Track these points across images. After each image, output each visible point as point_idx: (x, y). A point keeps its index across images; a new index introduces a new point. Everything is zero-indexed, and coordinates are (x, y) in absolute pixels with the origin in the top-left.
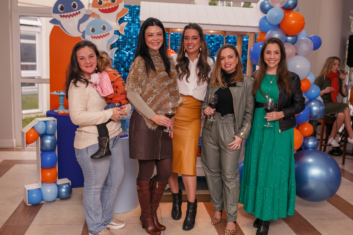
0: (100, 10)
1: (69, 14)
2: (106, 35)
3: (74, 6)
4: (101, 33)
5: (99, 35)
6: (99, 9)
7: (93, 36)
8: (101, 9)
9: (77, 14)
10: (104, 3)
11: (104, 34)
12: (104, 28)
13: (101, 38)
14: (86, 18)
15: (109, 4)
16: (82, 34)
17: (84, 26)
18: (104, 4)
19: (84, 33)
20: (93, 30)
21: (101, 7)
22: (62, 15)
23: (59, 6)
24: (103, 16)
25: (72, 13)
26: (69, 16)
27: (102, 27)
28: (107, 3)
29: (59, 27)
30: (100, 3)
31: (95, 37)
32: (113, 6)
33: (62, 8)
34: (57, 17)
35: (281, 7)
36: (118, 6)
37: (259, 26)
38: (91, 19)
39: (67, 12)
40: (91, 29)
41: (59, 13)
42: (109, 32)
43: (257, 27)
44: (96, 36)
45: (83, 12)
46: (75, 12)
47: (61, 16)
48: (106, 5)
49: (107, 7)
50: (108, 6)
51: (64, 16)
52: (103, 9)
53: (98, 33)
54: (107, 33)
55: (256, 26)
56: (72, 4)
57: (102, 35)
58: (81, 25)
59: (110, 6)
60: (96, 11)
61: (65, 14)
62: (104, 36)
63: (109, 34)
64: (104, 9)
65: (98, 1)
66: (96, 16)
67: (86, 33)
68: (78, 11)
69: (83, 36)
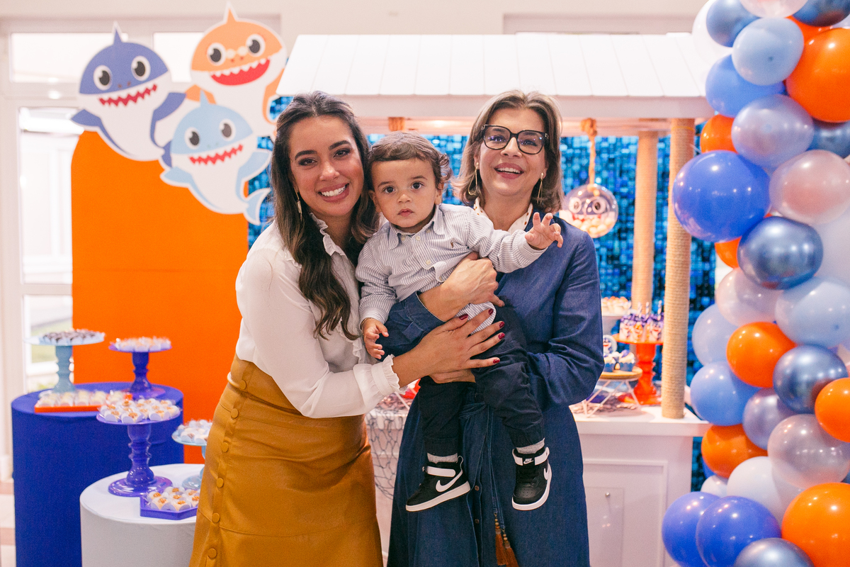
0: (214, 77)
1: (123, 94)
2: (234, 151)
3: (140, 70)
4: (217, 145)
5: (212, 154)
6: (212, 73)
7: (196, 156)
8: (218, 74)
9: (148, 91)
10: (226, 54)
11: (228, 149)
12: (227, 131)
13: (219, 162)
14: (174, 101)
15: (242, 58)
16: (162, 152)
17: (167, 128)
18: (227, 60)
19: (167, 148)
20: (195, 139)
21: (218, 68)
22: (106, 97)
23: (98, 73)
24: (225, 94)
26: (125, 101)
27: (222, 127)
28: (237, 55)
30: (216, 56)
31: (200, 160)
32: (254, 65)
33: (105, 79)
34: (91, 103)
35: (791, 13)
36: (268, 62)
37: (707, 93)
38: (188, 106)
39: (120, 87)
40: (189, 135)
41: (98, 91)
42: (242, 142)
43: (699, 98)
44: (204, 156)
45: (165, 86)
46: (141, 88)
47: (103, 101)
48: (232, 60)
49: (235, 66)
50: (240, 65)
51: (110, 101)
52: (223, 76)
53: (209, 147)
54: (236, 146)
55: (695, 94)
56: (134, 65)
57: (221, 152)
58: (160, 125)
59: (246, 63)
60: (204, 80)
61: (114, 96)
62: (228, 154)
63: (240, 148)
64: (227, 72)
65: (211, 52)
66: (203, 96)
67: (173, 147)
68: (149, 85)
69: (167, 159)
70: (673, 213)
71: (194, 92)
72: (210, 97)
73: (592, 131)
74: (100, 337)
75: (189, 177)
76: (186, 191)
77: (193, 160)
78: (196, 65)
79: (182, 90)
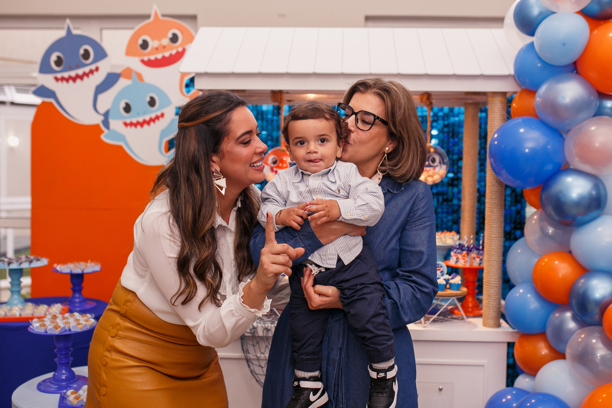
0: (143, 61)
1: (73, 73)
2: (157, 118)
3: (86, 55)
4: (145, 113)
5: (141, 120)
6: (141, 58)
7: (128, 121)
8: (146, 59)
9: (91, 72)
10: (153, 44)
11: (153, 116)
12: (152, 103)
13: (146, 126)
14: (111, 80)
15: (164, 47)
16: (102, 118)
17: (106, 100)
18: (153, 48)
19: (106, 115)
20: (128, 109)
21: (146, 55)
22: (59, 76)
23: (54, 58)
24: (152, 75)
25: (80, 72)
26: (74, 79)
27: (148, 99)
28: (160, 45)
29: (51, 103)
30: (145, 45)
31: (131, 124)
32: (174, 52)
33: (59, 62)
35: (578, 9)
36: (184, 50)
37: (515, 72)
38: (122, 83)
39: (71, 68)
40: (123, 105)
41: (53, 71)
42: (164, 111)
43: (509, 76)
44: (134, 121)
45: (105, 67)
46: (87, 69)
47: (57, 79)
48: (157, 49)
49: (158, 53)
50: (162, 52)
51: (63, 79)
52: (149, 60)
53: (138, 115)
54: (159, 113)
55: (506, 72)
56: (82, 52)
57: (147, 118)
58: (101, 97)
59: (167, 51)
60: (135, 63)
61: (66, 75)
62: (153, 120)
63: (162, 115)
64: (152, 58)
65: (140, 42)
66: (134, 75)
67: (111, 115)
68: (93, 67)
69: (106, 123)
70: (490, 166)
71: (128, 73)
72: (140, 77)
73: (428, 102)
74: (44, 262)
75: (122, 138)
76: (120, 147)
77: (126, 124)
78: (129, 52)
79: (118, 71)
